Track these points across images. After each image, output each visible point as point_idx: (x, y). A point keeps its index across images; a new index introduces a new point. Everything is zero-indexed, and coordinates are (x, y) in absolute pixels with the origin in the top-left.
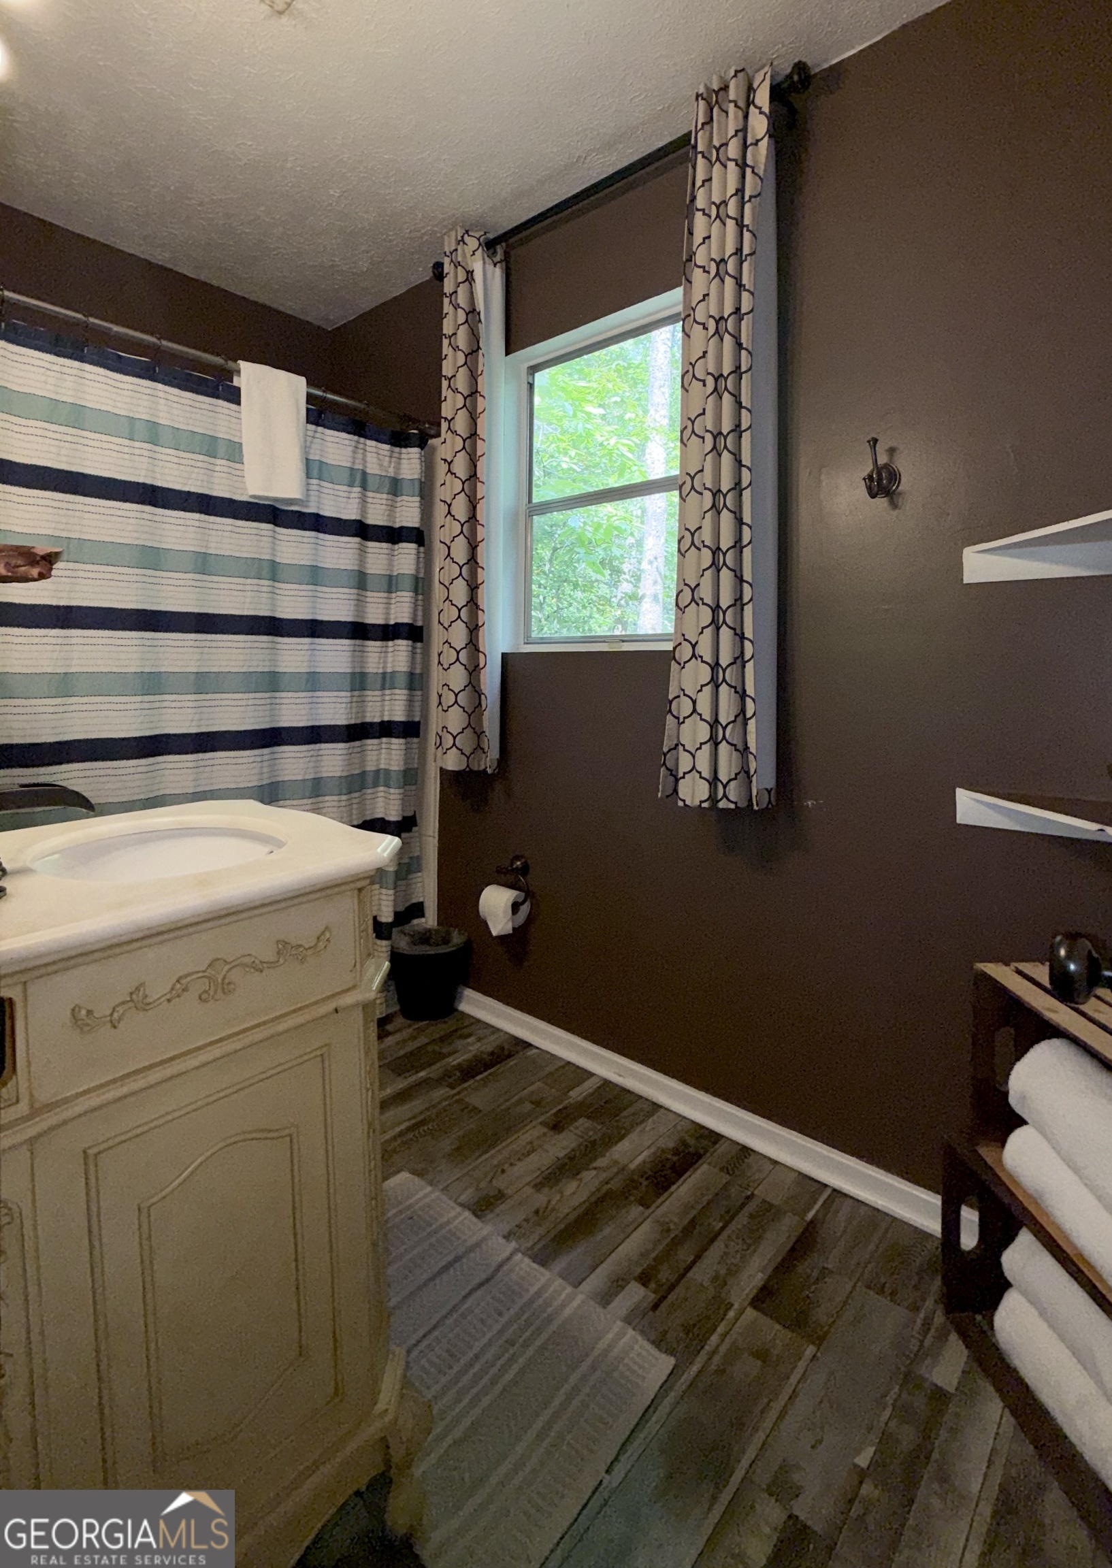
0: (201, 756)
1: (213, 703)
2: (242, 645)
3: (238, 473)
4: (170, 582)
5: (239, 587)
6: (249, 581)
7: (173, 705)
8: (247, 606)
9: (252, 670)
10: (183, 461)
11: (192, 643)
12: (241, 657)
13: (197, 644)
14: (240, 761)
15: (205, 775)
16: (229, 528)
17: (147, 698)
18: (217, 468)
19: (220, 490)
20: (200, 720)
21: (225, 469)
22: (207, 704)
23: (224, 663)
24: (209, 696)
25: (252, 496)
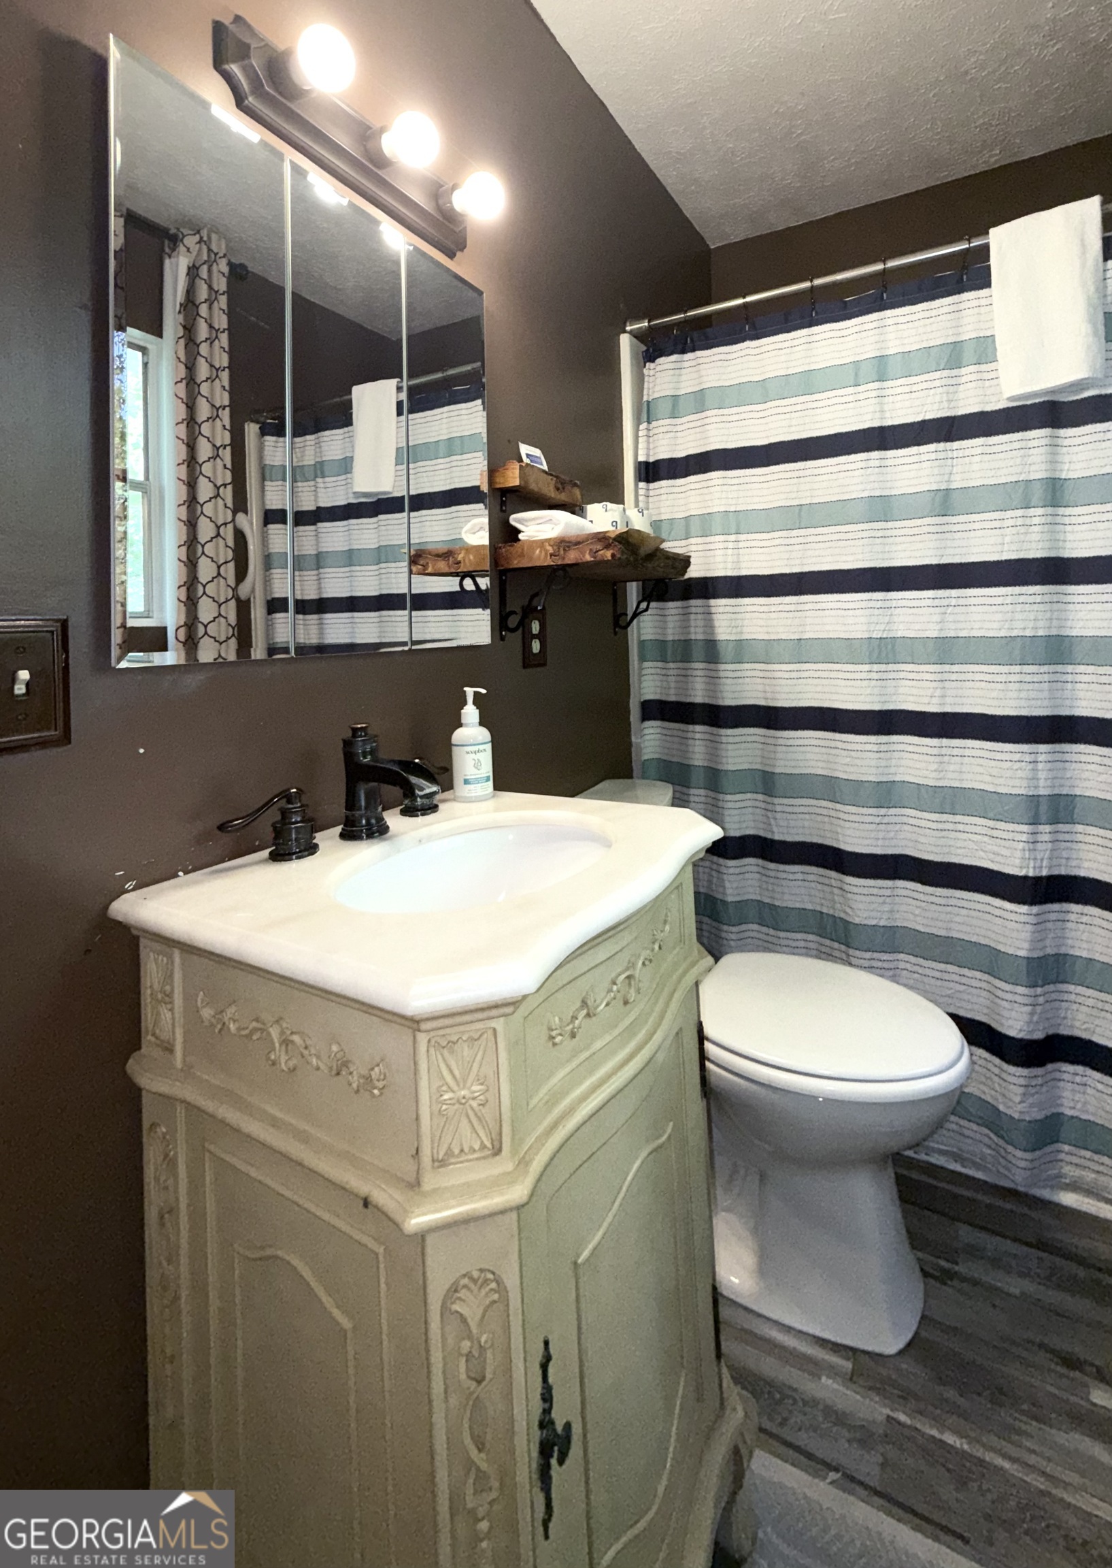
0: (945, 741)
1: (962, 677)
2: (999, 600)
3: (992, 375)
4: (902, 532)
5: (997, 524)
6: (1010, 514)
7: (911, 676)
8: (1006, 547)
9: (1014, 634)
10: (915, 388)
11: (929, 602)
12: (999, 617)
13: (937, 602)
14: (998, 756)
15: (952, 768)
16: (979, 450)
17: (876, 667)
18: (963, 380)
19: (967, 405)
20: (944, 696)
21: (974, 377)
22: (954, 677)
23: (977, 626)
24: (955, 668)
25: (1010, 399)
